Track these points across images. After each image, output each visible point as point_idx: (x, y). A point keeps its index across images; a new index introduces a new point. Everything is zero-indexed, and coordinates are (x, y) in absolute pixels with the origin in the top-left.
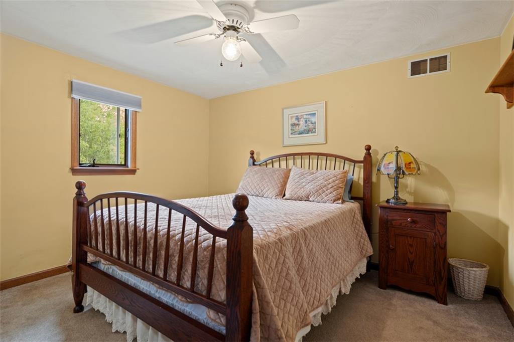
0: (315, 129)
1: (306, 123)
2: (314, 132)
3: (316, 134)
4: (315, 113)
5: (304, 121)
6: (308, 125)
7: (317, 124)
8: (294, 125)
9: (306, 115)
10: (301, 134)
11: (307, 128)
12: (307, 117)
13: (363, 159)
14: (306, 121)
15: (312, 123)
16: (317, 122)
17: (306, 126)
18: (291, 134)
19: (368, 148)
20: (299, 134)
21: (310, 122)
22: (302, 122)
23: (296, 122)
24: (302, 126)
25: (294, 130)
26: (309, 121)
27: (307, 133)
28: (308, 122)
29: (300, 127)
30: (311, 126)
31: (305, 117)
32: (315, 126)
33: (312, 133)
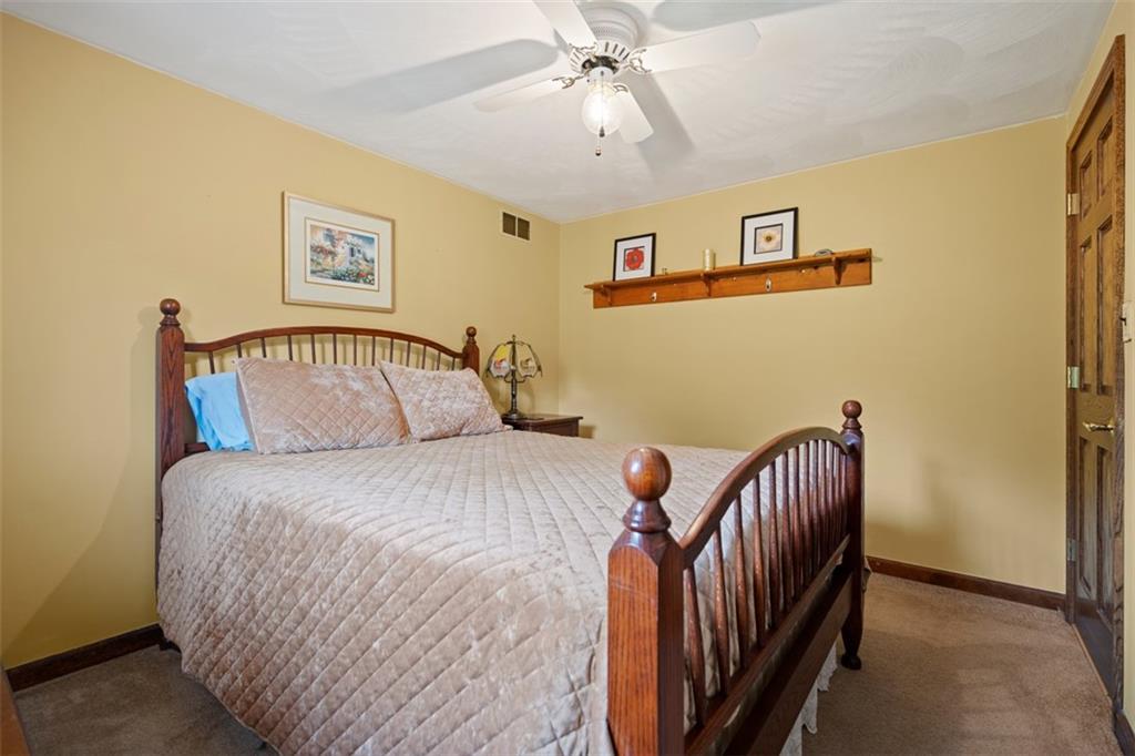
0: (372, 274)
1: (352, 255)
2: (371, 282)
3: (375, 287)
4: (373, 239)
5: (347, 247)
6: (356, 261)
7: (376, 264)
8: (317, 250)
9: (353, 235)
10: (340, 279)
11: (352, 267)
12: (356, 241)
13: (460, 351)
14: (352, 250)
15: (366, 260)
16: (376, 261)
17: (351, 263)
18: (313, 272)
19: (471, 333)
20: (334, 278)
21: (361, 256)
22: (342, 250)
23: (327, 245)
24: (342, 261)
25: (319, 264)
26: (359, 251)
27: (355, 281)
28: (357, 254)
29: (337, 260)
30: (364, 267)
31: (349, 238)
32: (373, 269)
33: (365, 282)
